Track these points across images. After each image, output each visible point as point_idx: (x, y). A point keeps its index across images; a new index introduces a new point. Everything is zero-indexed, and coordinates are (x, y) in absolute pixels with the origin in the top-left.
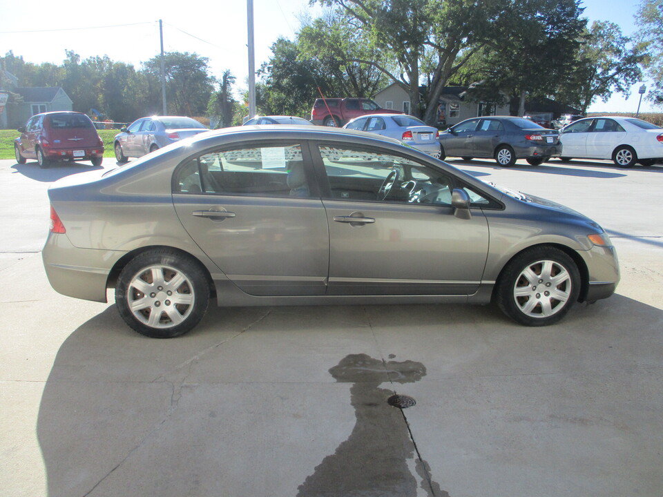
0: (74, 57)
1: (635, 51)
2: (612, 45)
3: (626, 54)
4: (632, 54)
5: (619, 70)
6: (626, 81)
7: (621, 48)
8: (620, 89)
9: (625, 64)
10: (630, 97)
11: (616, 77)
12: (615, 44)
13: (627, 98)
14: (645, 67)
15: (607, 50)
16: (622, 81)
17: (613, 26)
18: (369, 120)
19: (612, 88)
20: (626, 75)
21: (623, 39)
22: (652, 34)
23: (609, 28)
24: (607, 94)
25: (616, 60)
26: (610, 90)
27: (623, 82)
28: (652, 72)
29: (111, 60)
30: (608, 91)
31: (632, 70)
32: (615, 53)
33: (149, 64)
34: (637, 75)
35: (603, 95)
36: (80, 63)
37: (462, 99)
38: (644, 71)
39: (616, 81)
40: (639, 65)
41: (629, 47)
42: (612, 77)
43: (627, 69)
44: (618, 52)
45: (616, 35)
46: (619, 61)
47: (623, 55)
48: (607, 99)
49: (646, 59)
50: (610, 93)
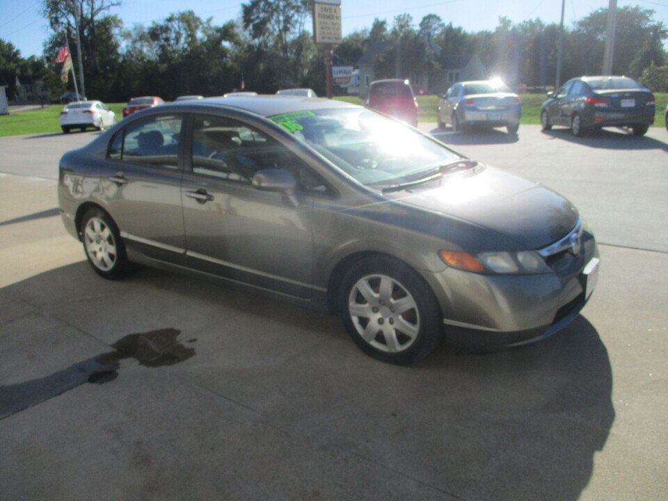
0: (505, 22)
29: (543, 23)
33: (582, 24)
36: (510, 29)
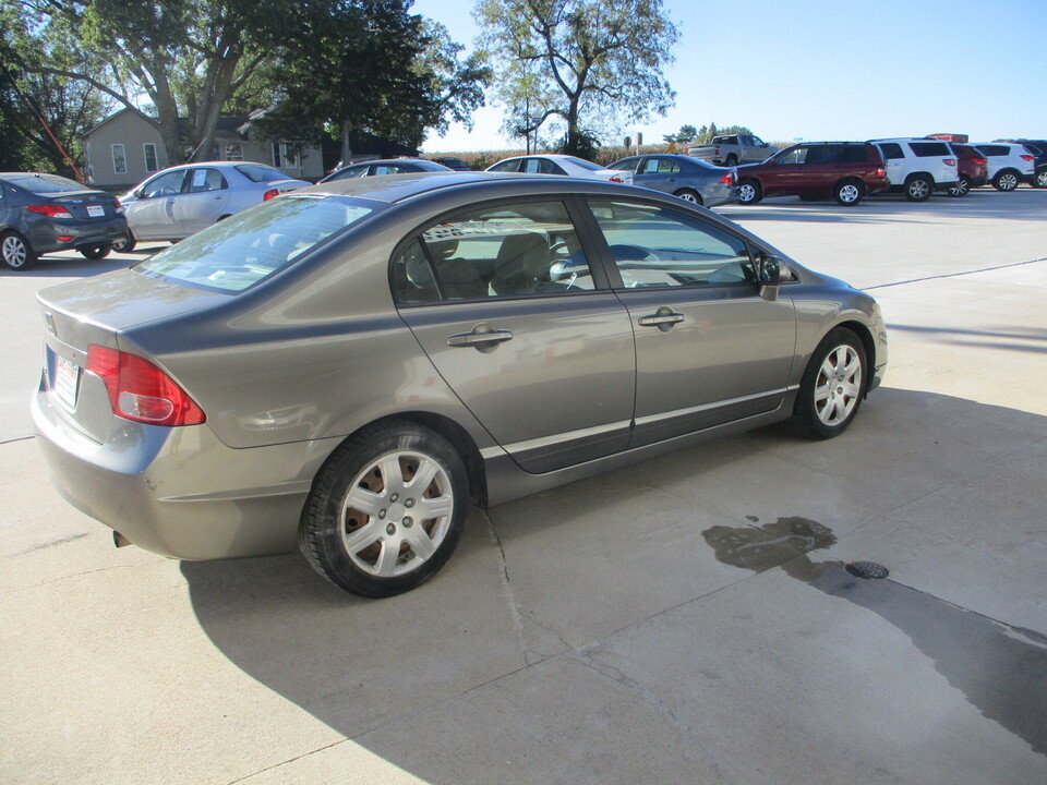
1: (471, 63)
2: (441, 55)
3: (459, 68)
4: (467, 67)
5: (454, 91)
6: (465, 106)
7: (452, 59)
8: (458, 118)
9: (460, 82)
10: (473, 128)
11: (451, 100)
12: (444, 53)
13: (470, 130)
14: (487, 85)
15: (436, 61)
16: (458, 105)
17: (439, 27)
18: (191, 173)
19: (448, 115)
20: (464, 97)
21: (454, 46)
22: (498, 40)
23: (433, 29)
24: (443, 124)
25: (448, 76)
26: (447, 120)
27: (461, 107)
28: (504, 93)
30: (443, 120)
31: (471, 90)
32: (446, 66)
34: (477, 99)
35: (438, 127)
37: (245, 136)
38: (487, 92)
39: (452, 106)
40: (479, 83)
41: (462, 58)
42: (446, 100)
43: (464, 89)
44: (449, 65)
45: (444, 40)
46: (451, 78)
47: (456, 69)
48: (444, 133)
49: (485, 75)
50: (447, 123)
